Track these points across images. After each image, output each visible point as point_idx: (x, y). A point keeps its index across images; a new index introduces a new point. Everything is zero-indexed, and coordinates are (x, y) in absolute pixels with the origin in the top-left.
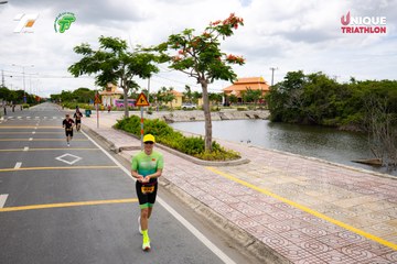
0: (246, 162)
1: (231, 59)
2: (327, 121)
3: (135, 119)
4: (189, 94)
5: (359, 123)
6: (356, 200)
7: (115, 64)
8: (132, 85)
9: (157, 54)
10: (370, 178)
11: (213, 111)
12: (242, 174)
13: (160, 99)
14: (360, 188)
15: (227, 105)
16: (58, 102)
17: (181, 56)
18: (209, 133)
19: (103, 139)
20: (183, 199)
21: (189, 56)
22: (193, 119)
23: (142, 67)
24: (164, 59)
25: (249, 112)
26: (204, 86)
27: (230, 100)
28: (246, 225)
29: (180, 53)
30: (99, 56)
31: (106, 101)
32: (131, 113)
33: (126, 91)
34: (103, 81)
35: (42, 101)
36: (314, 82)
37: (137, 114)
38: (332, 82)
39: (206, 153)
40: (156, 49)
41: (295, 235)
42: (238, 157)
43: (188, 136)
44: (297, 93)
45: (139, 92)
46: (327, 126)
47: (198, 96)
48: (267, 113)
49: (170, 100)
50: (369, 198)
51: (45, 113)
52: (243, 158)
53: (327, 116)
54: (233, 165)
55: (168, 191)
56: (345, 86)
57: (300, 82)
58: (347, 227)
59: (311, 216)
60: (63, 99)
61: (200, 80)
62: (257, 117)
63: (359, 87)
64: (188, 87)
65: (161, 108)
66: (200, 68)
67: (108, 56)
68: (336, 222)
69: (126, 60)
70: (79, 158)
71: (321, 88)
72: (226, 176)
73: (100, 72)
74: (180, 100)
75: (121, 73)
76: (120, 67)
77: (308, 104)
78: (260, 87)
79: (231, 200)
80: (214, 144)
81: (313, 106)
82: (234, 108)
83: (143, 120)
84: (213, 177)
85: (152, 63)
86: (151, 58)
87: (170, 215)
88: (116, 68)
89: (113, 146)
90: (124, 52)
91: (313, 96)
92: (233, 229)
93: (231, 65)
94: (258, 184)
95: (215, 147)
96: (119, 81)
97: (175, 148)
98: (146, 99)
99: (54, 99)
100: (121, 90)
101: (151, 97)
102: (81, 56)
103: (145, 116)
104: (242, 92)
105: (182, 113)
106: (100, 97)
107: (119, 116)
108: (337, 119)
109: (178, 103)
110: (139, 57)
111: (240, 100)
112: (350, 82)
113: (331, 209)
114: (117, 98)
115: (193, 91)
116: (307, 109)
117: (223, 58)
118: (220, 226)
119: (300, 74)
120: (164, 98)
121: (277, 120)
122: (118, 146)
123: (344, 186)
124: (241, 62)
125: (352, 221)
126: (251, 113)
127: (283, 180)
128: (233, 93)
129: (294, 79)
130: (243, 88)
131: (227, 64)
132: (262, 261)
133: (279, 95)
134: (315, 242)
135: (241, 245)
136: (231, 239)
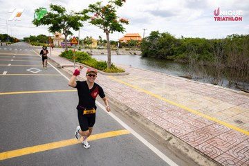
0: (128, 74)
1: (122, 21)
2: (169, 57)
3: (71, 52)
4: (101, 41)
5: (183, 58)
6: (177, 91)
7: (60, 21)
8: (69, 33)
9: (83, 16)
10: (185, 82)
11: (113, 50)
12: (125, 80)
13: (85, 42)
14: (179, 86)
15: (120, 47)
16: (28, 42)
17: (96, 17)
18: (109, 59)
19: (53, 61)
21: (100, 17)
22: (103, 54)
23: (75, 23)
24: (86, 18)
26: (107, 34)
27: (121, 45)
28: (125, 102)
29: (95, 15)
30: (50, 15)
31: (55, 43)
33: (66, 36)
34: (53, 30)
35: (19, 41)
36: (164, 37)
37: (73, 49)
38: (173, 37)
39: (108, 69)
40: (82, 13)
41: (148, 106)
42: (123, 71)
43: (99, 61)
44: (156, 42)
46: (169, 60)
47: (105, 42)
48: (140, 52)
49: (91, 43)
50: (183, 91)
51: (19, 48)
52: (126, 72)
53: (169, 54)
54: (121, 75)
56: (178, 40)
57: (157, 37)
58: (172, 102)
59: (156, 98)
60: (32, 40)
61: (105, 31)
62: (135, 54)
63: (185, 41)
64: (100, 37)
65: (86, 48)
66: (106, 25)
67: (56, 16)
68: (167, 100)
69: (66, 19)
70: (40, 70)
71: (167, 40)
72: (117, 80)
73: (51, 25)
74: (96, 44)
75: (63, 26)
76: (62, 23)
77: (161, 48)
78: (137, 39)
79: (119, 91)
81: (163, 49)
82: (124, 49)
83: (76, 52)
84: (111, 80)
85: (80, 21)
86: (79, 18)
88: (60, 23)
89: (59, 65)
90: (64, 14)
91: (163, 44)
92: (118, 104)
93: (122, 24)
94: (132, 84)
95: (112, 66)
96: (62, 30)
97: (92, 67)
98: (76, 41)
99: (26, 40)
100: (63, 36)
101: (80, 42)
103: (76, 50)
104: (128, 41)
105: (97, 50)
106: (52, 40)
107: (63, 50)
108: (174, 56)
110: (73, 17)
111: (127, 45)
112: (181, 38)
113: (165, 95)
114: (62, 41)
115: (103, 39)
116: (160, 51)
117: (118, 20)
118: (112, 102)
119: (157, 33)
120: (88, 42)
121: (145, 56)
122: (61, 65)
123: (173, 85)
124: (127, 23)
125: (175, 100)
126: (132, 52)
127: (144, 83)
128: (124, 41)
129: (154, 35)
130: (129, 39)
131: (120, 23)
132: (132, 117)
133: (147, 43)
134: (157, 109)
135: (122, 111)
136: (117, 108)
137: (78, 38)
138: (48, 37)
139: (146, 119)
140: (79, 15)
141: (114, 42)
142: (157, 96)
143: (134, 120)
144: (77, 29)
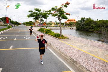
0: (70, 40)
2: (91, 30)
3: (43, 29)
4: (56, 23)
5: (99, 31)
6: (97, 50)
9: (49, 13)
10: (101, 44)
11: (62, 27)
12: (69, 43)
13: (49, 24)
14: (99, 47)
15: (65, 26)
16: (25, 24)
17: (54, 13)
18: (61, 32)
19: (35, 33)
20: (54, 48)
21: (56, 13)
22: (57, 29)
23: (45, 16)
25: (71, 27)
26: (60, 21)
27: (66, 24)
28: (69, 55)
29: (54, 12)
30: (35, 13)
31: (36, 24)
32: (42, 27)
33: (41, 22)
34: (35, 19)
35: (21, 24)
36: (88, 20)
37: (44, 27)
38: (92, 20)
39: (60, 37)
40: (48, 11)
41: (82, 58)
42: (68, 38)
43: (56, 33)
44: (83, 23)
45: (44, 22)
47: (59, 23)
48: (75, 28)
49: (52, 24)
50: (101, 49)
51: (21, 27)
53: (91, 29)
54: (67, 40)
55: (51, 46)
56: (96, 21)
57: (84, 20)
58: (95, 56)
59: (86, 53)
60: (26, 24)
61: (59, 19)
62: (73, 29)
63: (99, 22)
64: (56, 21)
65: (49, 26)
66: (59, 16)
67: (37, 13)
68: (93, 55)
69: (41, 14)
70: (29, 38)
71: (90, 21)
72: (65, 43)
73: (35, 17)
74: (54, 24)
75: (40, 17)
76: (40, 16)
77: (86, 26)
78: (74, 21)
79: (66, 49)
80: (62, 35)
81: (87, 26)
82: (67, 26)
83: (45, 29)
84: (62, 43)
85: (47, 15)
86: (47, 13)
87: (51, 52)
88: (38, 16)
89: (37, 35)
90: (40, 12)
91: (87, 24)
92: (66, 56)
94: (73, 45)
95: (62, 36)
96: (39, 19)
97: (53, 36)
98: (46, 24)
99: (24, 24)
100: (40, 22)
101: (47, 23)
102: (30, 13)
103: (45, 28)
104: (69, 22)
105: (54, 27)
106: (35, 23)
107: (39, 28)
108: (93, 29)
109: (53, 25)
110: (44, 13)
111: (69, 24)
113: (91, 52)
114: (39, 24)
115: (57, 22)
117: (65, 14)
118: (63, 55)
119: (84, 18)
120: (50, 24)
121: (78, 29)
123: (95, 46)
124: (69, 15)
125: (96, 55)
126: (71, 28)
127: (79, 44)
128: (67, 23)
129: (82, 19)
130: (70, 21)
131: (66, 15)
132: (73, 64)
133: (79, 23)
134: (87, 60)
135: (68, 60)
136: (66, 58)
137: (46, 22)
138: (33, 22)
139: (81, 65)
140: (47, 12)
141: (62, 23)
142: (86, 52)
143: (75, 65)
144: (46, 18)
